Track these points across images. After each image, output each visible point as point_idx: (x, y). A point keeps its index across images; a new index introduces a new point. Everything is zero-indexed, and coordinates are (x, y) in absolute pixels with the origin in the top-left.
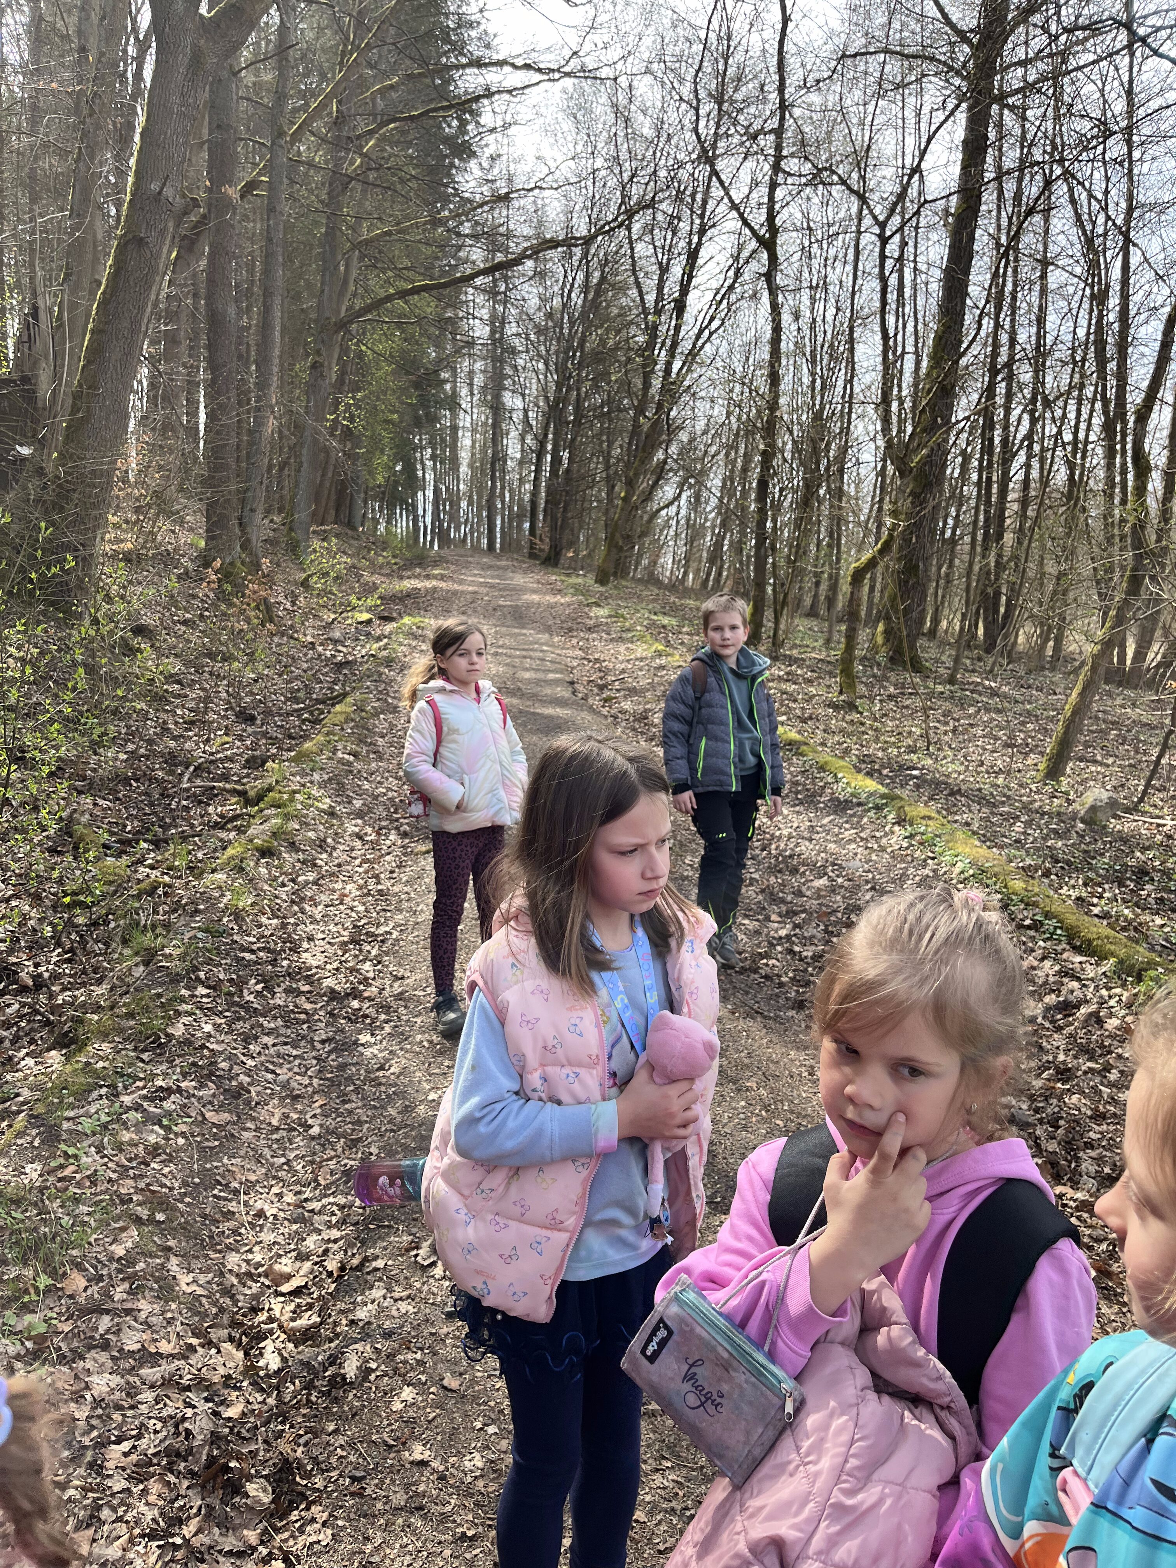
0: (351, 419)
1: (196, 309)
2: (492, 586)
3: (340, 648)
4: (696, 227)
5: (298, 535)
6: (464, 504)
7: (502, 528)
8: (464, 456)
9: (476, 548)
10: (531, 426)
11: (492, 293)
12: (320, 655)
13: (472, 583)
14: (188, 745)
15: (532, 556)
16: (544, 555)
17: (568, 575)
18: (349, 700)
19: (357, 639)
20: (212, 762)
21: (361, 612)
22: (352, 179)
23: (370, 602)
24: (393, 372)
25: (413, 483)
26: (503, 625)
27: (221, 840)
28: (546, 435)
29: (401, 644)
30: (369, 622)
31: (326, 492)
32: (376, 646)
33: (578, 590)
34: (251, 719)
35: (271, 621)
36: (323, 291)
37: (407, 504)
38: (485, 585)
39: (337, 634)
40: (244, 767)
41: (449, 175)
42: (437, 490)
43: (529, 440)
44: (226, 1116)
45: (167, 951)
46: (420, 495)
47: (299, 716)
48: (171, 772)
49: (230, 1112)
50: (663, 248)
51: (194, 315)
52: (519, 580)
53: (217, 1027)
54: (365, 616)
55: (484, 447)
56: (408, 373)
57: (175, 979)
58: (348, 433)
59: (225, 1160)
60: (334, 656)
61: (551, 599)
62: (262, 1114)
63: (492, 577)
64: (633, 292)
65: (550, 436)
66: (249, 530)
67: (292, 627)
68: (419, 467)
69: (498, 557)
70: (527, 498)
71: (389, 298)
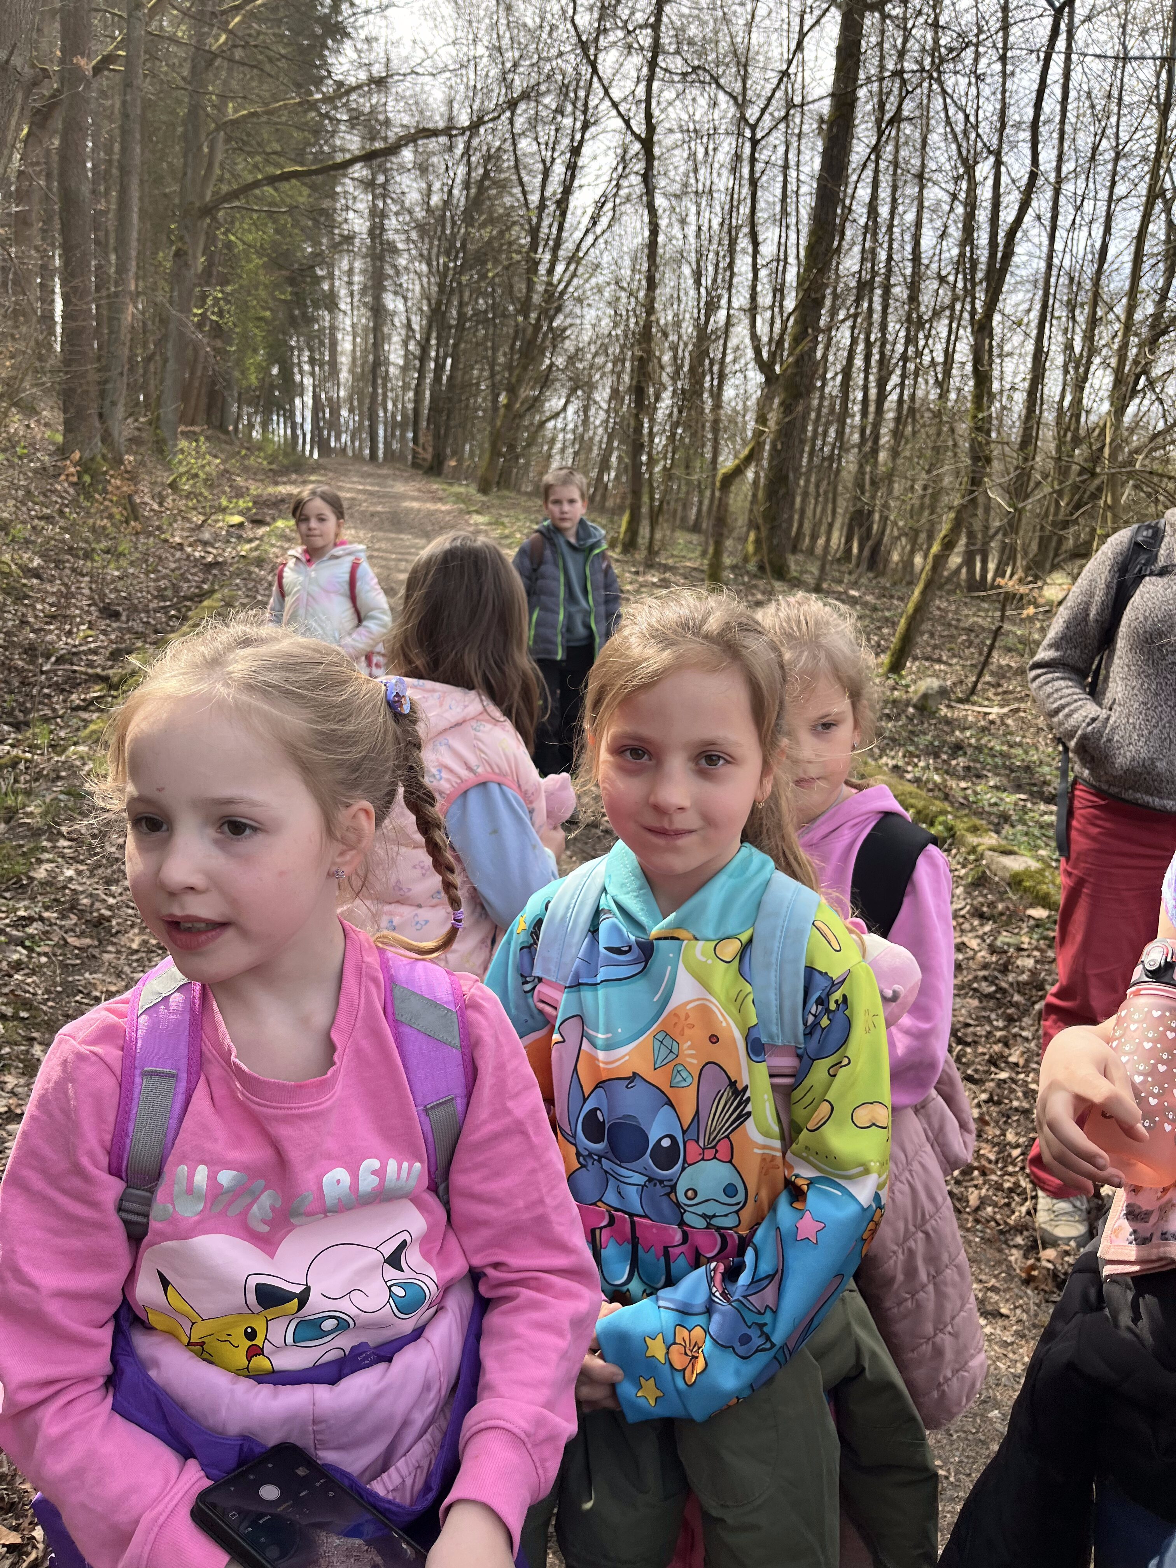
0: (221, 314)
1: (50, 190)
2: (371, 493)
3: (210, 549)
4: (579, 125)
5: (165, 433)
6: (344, 413)
7: (385, 437)
8: (344, 361)
9: (358, 457)
10: (413, 331)
11: (369, 185)
12: (189, 556)
13: (349, 490)
14: (49, 638)
15: (415, 465)
16: (426, 465)
17: (451, 484)
18: (218, 596)
19: (228, 542)
20: (74, 654)
21: (232, 514)
22: (216, 56)
23: (242, 504)
24: (264, 266)
25: (291, 389)
26: (380, 529)
27: (84, 720)
28: (428, 340)
29: (273, 546)
30: (241, 525)
31: (195, 392)
32: (248, 546)
33: (459, 498)
34: (116, 615)
35: (136, 519)
36: (185, 174)
37: (285, 410)
38: (364, 492)
39: (206, 536)
40: (109, 659)
41: (323, 57)
42: (316, 397)
43: (412, 346)
44: (88, 941)
45: (29, 809)
46: (298, 401)
47: (166, 613)
48: (32, 662)
49: (92, 937)
50: (547, 144)
51: (47, 197)
52: (400, 488)
53: (79, 873)
54: (237, 519)
55: (365, 351)
56: (281, 267)
57: (36, 833)
58: (218, 331)
59: (87, 975)
60: (203, 557)
61: (430, 506)
62: (123, 940)
63: (372, 484)
64: (517, 191)
65: (433, 342)
66: (110, 423)
67: (159, 528)
68: (296, 370)
69: (380, 466)
70: (410, 406)
71: (256, 184)
